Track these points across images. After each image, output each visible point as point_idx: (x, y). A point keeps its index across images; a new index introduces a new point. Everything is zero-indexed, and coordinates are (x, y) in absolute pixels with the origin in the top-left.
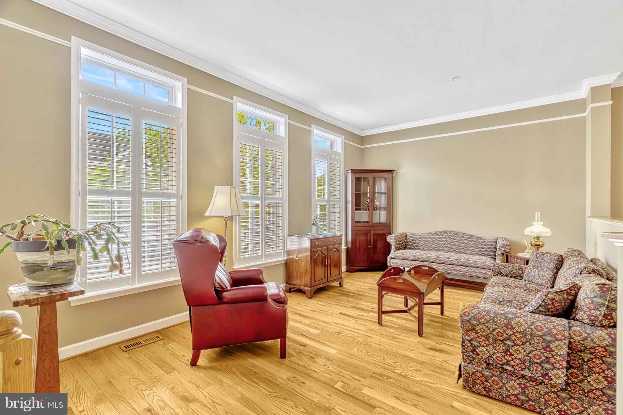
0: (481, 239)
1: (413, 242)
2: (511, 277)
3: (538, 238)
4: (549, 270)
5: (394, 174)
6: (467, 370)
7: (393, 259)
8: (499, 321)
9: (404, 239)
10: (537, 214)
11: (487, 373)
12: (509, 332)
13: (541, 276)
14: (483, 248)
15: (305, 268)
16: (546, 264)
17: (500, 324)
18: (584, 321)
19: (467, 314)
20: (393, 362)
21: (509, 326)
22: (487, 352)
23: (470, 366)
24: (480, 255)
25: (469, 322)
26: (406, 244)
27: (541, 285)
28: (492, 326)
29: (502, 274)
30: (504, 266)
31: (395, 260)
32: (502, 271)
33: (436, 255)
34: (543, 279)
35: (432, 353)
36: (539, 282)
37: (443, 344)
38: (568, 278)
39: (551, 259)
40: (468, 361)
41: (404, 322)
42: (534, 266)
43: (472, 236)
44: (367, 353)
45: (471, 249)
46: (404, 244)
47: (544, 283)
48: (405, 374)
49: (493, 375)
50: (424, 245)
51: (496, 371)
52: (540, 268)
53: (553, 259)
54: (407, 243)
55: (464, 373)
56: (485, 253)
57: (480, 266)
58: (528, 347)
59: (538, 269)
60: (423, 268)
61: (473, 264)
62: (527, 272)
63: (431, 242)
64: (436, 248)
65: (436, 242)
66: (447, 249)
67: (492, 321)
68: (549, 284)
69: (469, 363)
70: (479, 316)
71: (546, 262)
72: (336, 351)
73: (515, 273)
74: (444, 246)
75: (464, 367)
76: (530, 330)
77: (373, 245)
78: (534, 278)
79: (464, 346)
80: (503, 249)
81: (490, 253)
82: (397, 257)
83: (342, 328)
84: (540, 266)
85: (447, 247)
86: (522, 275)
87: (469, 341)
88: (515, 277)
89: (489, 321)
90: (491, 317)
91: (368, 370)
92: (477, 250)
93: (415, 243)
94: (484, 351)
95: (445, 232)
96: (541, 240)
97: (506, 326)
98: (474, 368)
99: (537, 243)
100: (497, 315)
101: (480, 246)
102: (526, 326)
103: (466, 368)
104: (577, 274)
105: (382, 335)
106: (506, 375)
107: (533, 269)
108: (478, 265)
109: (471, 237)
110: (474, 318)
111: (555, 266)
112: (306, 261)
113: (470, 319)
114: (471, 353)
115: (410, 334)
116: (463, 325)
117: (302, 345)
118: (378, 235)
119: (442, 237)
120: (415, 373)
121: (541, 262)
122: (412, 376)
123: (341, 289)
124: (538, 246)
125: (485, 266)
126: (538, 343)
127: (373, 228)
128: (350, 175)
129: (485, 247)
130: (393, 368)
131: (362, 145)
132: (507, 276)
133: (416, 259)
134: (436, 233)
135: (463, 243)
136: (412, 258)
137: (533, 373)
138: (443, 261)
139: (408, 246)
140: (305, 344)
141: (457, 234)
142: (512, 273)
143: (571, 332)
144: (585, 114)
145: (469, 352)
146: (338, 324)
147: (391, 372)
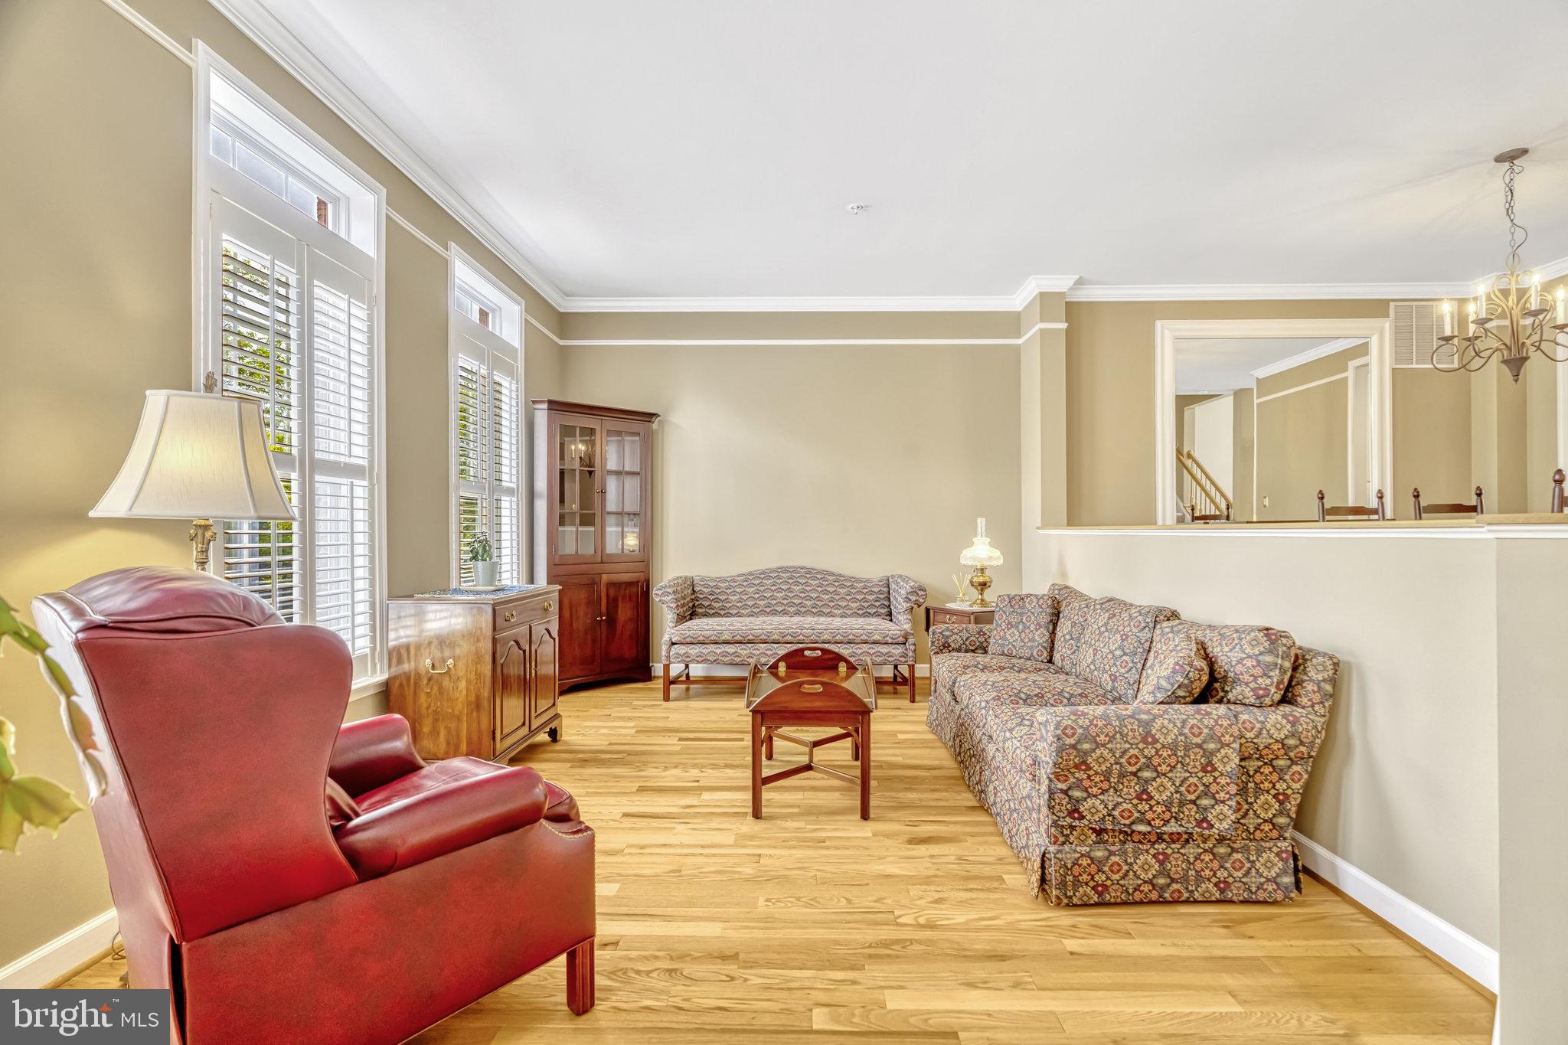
0: (859, 581)
1: (712, 597)
2: (967, 651)
3: (982, 570)
4: (1041, 627)
5: (655, 426)
6: (1061, 860)
7: (676, 646)
8: (1130, 733)
9: (690, 591)
10: (981, 522)
11: (1099, 854)
12: (1150, 751)
13: (1026, 640)
14: (865, 600)
15: (472, 698)
16: (1033, 618)
17: (1134, 737)
18: (1247, 701)
19: (1069, 731)
20: (875, 901)
21: (1148, 738)
22: (1103, 806)
23: (1067, 848)
24: (860, 616)
25: (1076, 749)
26: (694, 606)
27: (1029, 659)
28: (1119, 745)
29: (951, 649)
30: (952, 631)
31: (684, 647)
32: (950, 641)
33: (781, 625)
34: (1031, 648)
35: (922, 850)
36: (1027, 653)
37: (923, 823)
38: (1130, 634)
39: (1040, 606)
40: (1062, 839)
41: (799, 795)
42: (1010, 623)
43: (841, 576)
44: (798, 899)
45: (843, 604)
46: (692, 607)
47: (1035, 654)
48: (928, 920)
49: (1112, 853)
50: (739, 605)
51: (1113, 844)
52: (1021, 627)
53: (1044, 606)
54: (697, 603)
55: (1057, 868)
56: (870, 611)
57: (878, 638)
58: (1179, 774)
59: (1017, 627)
60: (807, 653)
61: (864, 637)
62: (997, 637)
63: (756, 596)
64: (768, 610)
65: (768, 595)
66: (791, 610)
67: (1118, 736)
68: (1045, 654)
69: (1064, 843)
70: (1093, 731)
71: (1033, 613)
72: (721, 925)
73: (972, 643)
74: (785, 602)
75: (1055, 854)
76: (1183, 738)
77: (608, 614)
78: (1014, 647)
79: (1054, 806)
80: (913, 598)
81: (879, 610)
82: (688, 640)
83: (670, 854)
84: (1021, 621)
85: (792, 604)
86: (985, 644)
87: (1065, 792)
88: (973, 651)
89: (1113, 737)
90: (1114, 727)
91: (846, 945)
92: (854, 605)
93: (717, 600)
94: (1094, 807)
95: (785, 570)
96: (987, 572)
97: (1144, 740)
98: (1075, 851)
99: (981, 580)
100: (1124, 720)
101: (860, 597)
102: (1175, 730)
103: (1058, 856)
104: (1148, 623)
105: (784, 841)
106: (1131, 845)
107: (1008, 629)
108: (874, 638)
109: (840, 579)
110: (1086, 737)
111: (1049, 619)
112: (473, 676)
113: (1079, 742)
114: (1069, 820)
115: (840, 821)
116: (1062, 758)
117: (605, 945)
118: (617, 585)
119: (779, 581)
120: (941, 909)
121: (1021, 614)
122: (943, 919)
123: (557, 747)
124: (984, 585)
125: (887, 638)
126: (1196, 760)
127: (607, 567)
128: (542, 417)
129: (869, 597)
130: (890, 917)
131: (561, 338)
132: (959, 650)
133: (738, 638)
134: (765, 574)
135: (826, 592)
136: (726, 637)
137: (1183, 822)
138: (801, 637)
139: (700, 610)
140: (613, 939)
141: (811, 573)
142: (967, 643)
143: (1240, 726)
144: (1020, 341)
145: (1064, 818)
146: (650, 846)
147: (892, 928)
